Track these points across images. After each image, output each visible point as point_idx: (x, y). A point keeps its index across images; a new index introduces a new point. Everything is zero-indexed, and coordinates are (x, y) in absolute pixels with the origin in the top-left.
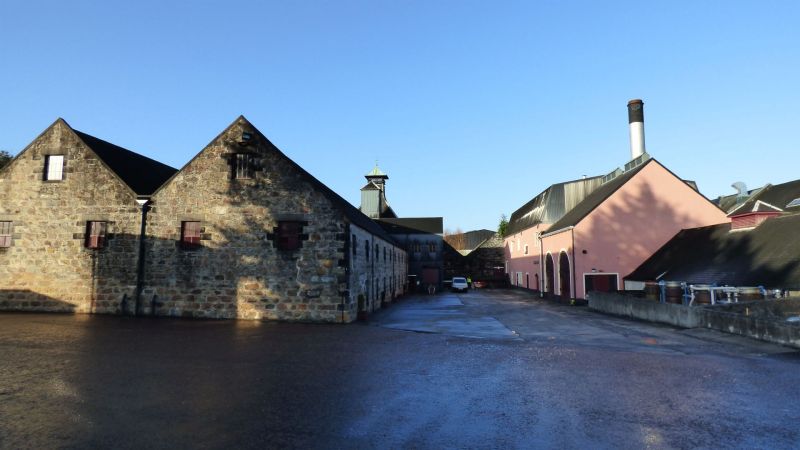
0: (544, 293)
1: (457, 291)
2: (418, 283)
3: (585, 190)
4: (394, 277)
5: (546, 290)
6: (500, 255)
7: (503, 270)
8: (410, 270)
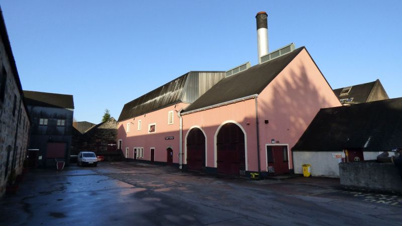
0: (183, 165)
1: (86, 165)
2: (40, 158)
3: (213, 80)
4: (16, 148)
5: (186, 163)
6: (113, 135)
7: (115, 147)
8: (31, 144)
